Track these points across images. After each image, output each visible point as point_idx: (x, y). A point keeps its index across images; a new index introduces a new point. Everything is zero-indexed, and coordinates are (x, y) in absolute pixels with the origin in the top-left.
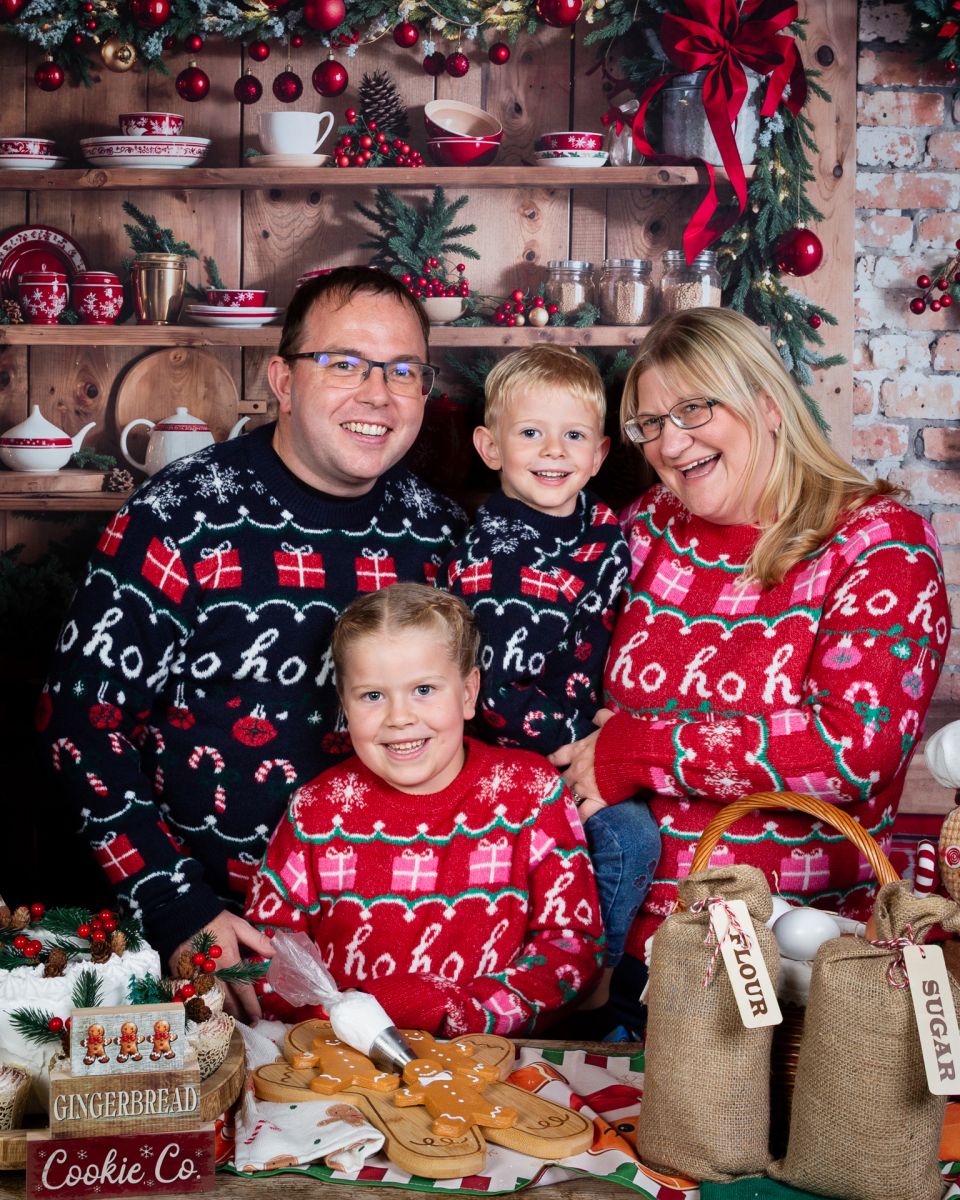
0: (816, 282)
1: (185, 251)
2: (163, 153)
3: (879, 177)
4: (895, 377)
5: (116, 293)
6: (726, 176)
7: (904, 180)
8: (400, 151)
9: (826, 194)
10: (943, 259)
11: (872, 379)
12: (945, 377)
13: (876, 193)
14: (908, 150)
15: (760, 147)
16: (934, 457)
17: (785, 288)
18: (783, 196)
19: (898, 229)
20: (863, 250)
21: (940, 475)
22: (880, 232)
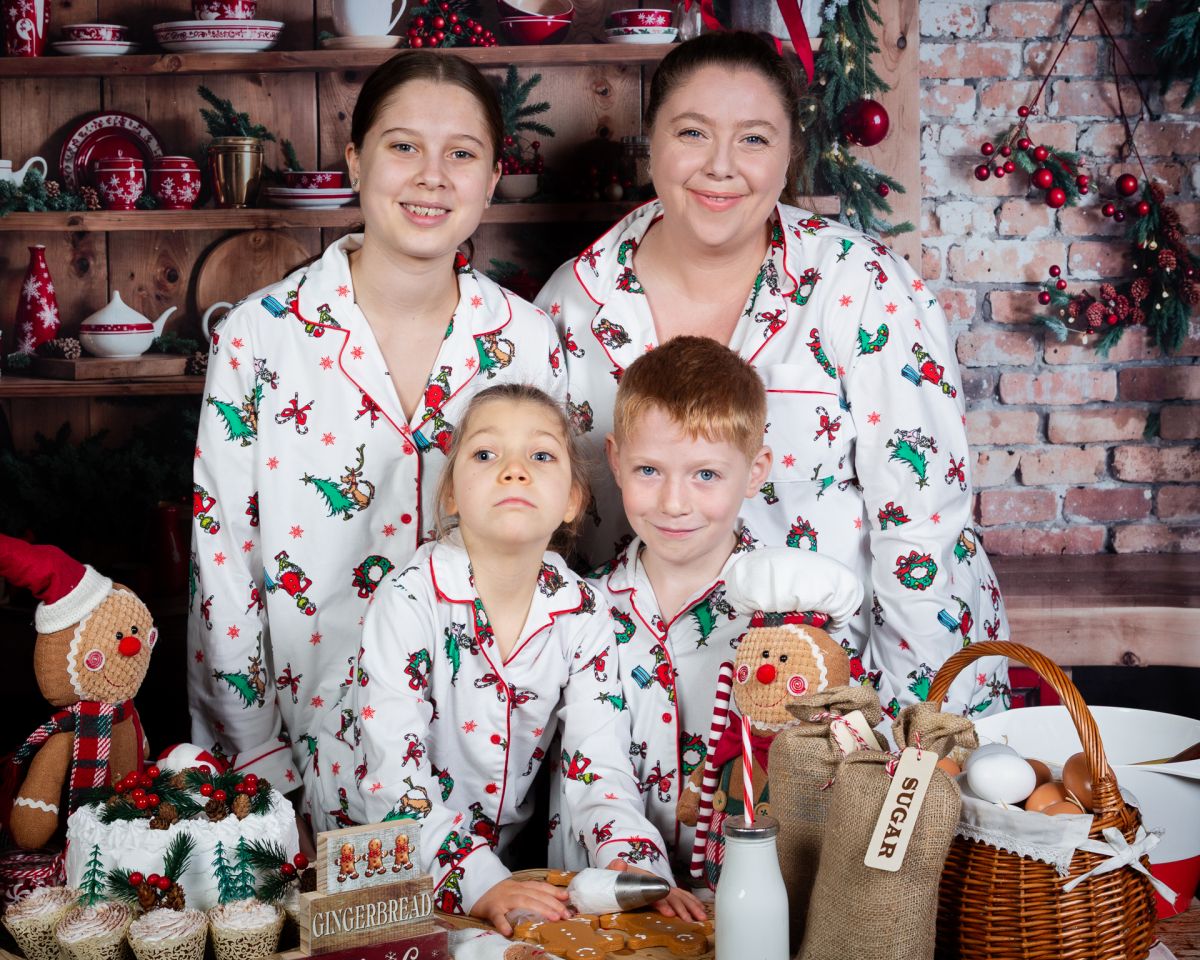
0: (883, 151)
1: (261, 134)
2: (237, 37)
3: (941, 48)
4: (962, 242)
5: (193, 179)
6: (794, 50)
7: (966, 50)
8: (473, 31)
9: (890, 65)
10: (1006, 126)
11: (940, 244)
12: (1011, 241)
13: (939, 63)
14: (969, 20)
15: (825, 20)
16: (1002, 320)
17: (854, 158)
18: (849, 68)
19: (962, 99)
20: (928, 120)
21: (1007, 336)
22: (944, 101)
